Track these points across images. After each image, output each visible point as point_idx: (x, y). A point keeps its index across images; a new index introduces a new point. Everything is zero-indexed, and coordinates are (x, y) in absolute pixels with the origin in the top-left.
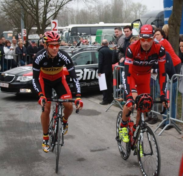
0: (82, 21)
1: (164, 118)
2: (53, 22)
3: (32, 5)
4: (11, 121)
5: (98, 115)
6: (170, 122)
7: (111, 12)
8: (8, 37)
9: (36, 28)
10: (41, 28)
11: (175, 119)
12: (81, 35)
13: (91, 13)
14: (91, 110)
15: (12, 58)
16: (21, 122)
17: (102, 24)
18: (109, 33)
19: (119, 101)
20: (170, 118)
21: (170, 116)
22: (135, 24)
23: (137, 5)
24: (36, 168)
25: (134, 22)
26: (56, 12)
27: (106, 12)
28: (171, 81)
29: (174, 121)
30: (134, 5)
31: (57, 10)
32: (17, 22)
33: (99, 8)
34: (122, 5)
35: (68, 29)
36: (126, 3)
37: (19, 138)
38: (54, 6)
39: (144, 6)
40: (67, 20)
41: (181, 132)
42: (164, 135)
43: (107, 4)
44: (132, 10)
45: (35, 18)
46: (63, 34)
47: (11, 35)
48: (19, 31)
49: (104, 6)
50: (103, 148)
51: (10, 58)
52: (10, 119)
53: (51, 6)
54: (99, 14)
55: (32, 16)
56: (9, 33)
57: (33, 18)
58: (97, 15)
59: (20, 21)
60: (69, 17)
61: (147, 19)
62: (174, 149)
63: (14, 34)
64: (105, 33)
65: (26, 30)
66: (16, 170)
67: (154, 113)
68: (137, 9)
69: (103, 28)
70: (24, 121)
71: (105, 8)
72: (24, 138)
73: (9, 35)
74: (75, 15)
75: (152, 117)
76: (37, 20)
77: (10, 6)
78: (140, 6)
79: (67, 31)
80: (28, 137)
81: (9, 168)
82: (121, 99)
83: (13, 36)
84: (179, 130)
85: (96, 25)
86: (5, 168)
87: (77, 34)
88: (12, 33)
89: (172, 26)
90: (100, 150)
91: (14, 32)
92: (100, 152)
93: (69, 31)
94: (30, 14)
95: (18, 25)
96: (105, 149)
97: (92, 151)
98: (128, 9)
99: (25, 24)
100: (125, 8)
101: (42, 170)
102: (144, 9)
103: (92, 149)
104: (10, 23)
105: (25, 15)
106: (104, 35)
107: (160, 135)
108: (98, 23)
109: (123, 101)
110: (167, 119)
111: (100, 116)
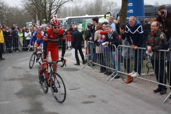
0: (76, 14)
1: (114, 71)
2: (54, 16)
3: (42, 6)
4: (27, 75)
5: (77, 71)
6: (117, 73)
7: (94, 8)
8: (29, 26)
9: (45, 20)
10: (48, 20)
11: (120, 72)
12: (73, 23)
13: (81, 9)
14: (74, 68)
15: (30, 39)
16: (32, 75)
17: (87, 16)
18: (90, 22)
19: (90, 62)
20: (117, 71)
21: (117, 70)
22: (107, 15)
23: (111, 3)
24: (37, 98)
25: (107, 14)
26: (57, 9)
27: (91, 8)
28: (117, 49)
29: (120, 73)
30: (109, 3)
31: (57, 8)
32: (34, 17)
33: (86, 5)
34: (101, 3)
35: (66, 20)
36: (104, 2)
37: (30, 83)
38: (56, 6)
39: (115, 3)
40: (66, 14)
41: (124, 79)
42: (114, 81)
43: (92, 3)
44: (108, 6)
45: (44, 14)
46: (62, 23)
47: (31, 25)
48: (36, 22)
49: (90, 4)
50: (76, 88)
51: (28, 39)
52: (26, 74)
53: (54, 6)
54: (86, 9)
55: (42, 13)
56: (30, 23)
57: (43, 14)
58: (85, 10)
59: (35, 15)
60: (67, 12)
61: (115, 12)
62: (117, 89)
63: (33, 24)
64: (88, 22)
65: (39, 21)
66: (27, 99)
67: (109, 69)
68: (111, 5)
69: (88, 19)
70: (34, 75)
71: (90, 5)
72: (33, 83)
73: (30, 25)
74: (71, 11)
75: (109, 71)
76: (45, 15)
77: (30, 6)
78: (113, 3)
79: (65, 21)
80: (35, 83)
81: (23, 98)
82: (91, 61)
83: (32, 25)
84: (123, 79)
85: (83, 17)
86: (21, 98)
87: (71, 23)
88: (31, 23)
89: (121, 17)
90: (74, 89)
91: (33, 23)
92: (74, 90)
93: (66, 21)
94: (41, 11)
95: (34, 18)
96: (77, 89)
97: (70, 90)
98: (105, 5)
99: (39, 18)
100: (103, 5)
101: (40, 99)
102: (115, 5)
103: (70, 89)
104: (30, 17)
105: (38, 12)
106: (87, 23)
107: (111, 81)
108: (85, 16)
109: (92, 62)
110: (115, 72)
111: (78, 71)
